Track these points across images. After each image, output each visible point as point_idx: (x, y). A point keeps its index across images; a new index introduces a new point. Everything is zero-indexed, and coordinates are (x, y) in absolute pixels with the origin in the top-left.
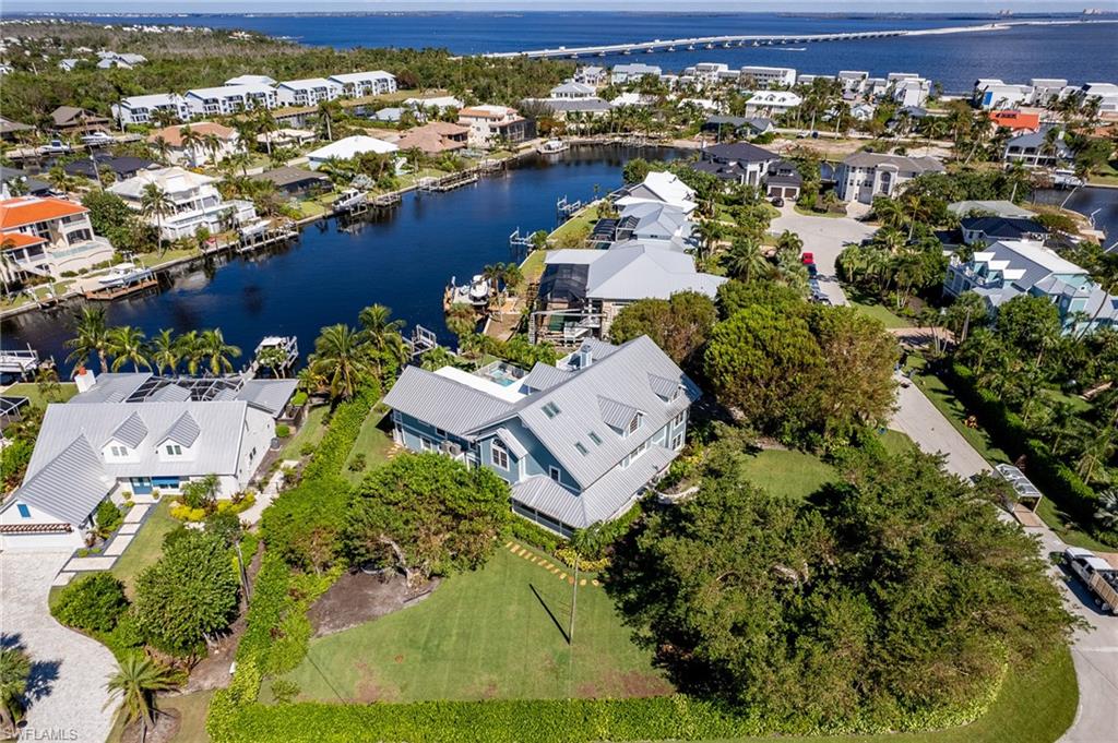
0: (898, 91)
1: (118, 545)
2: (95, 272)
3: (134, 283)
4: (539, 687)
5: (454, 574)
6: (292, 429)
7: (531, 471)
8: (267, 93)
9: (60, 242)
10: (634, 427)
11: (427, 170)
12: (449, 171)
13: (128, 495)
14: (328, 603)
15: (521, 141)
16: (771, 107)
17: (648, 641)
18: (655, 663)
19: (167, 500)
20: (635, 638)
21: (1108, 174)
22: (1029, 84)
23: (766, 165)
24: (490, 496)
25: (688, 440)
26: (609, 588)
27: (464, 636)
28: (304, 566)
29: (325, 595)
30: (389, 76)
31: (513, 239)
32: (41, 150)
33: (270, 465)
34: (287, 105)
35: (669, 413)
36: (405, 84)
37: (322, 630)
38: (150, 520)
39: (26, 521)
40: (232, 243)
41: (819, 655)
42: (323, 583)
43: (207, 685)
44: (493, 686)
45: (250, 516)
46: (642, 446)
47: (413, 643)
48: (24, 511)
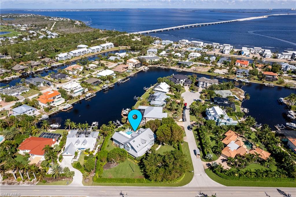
0: (224, 50)
1: (78, 158)
2: (62, 105)
3: (69, 108)
4: (130, 177)
5: (120, 163)
6: (99, 140)
7: (131, 149)
8: (86, 51)
9: (56, 99)
10: (145, 143)
11: (119, 77)
12: (124, 77)
13: (78, 150)
14: (105, 166)
15: (139, 67)
16: (193, 56)
17: (143, 172)
18: (143, 175)
19: (83, 151)
20: (141, 171)
21: (256, 79)
22: (254, 48)
23: (184, 80)
24: (125, 154)
25: (155, 143)
26: (139, 165)
27: (121, 171)
28: (102, 162)
29: (105, 165)
30: (112, 44)
31: (135, 98)
32: (43, 68)
33: (96, 146)
34: (90, 52)
35: (151, 140)
36: (116, 45)
37: (105, 170)
38: (81, 154)
39: (67, 154)
40: (84, 98)
41: (158, 174)
42: (105, 164)
43: (92, 176)
44: (124, 177)
45: (94, 154)
46: (146, 145)
47: (115, 171)
48: (67, 153)
